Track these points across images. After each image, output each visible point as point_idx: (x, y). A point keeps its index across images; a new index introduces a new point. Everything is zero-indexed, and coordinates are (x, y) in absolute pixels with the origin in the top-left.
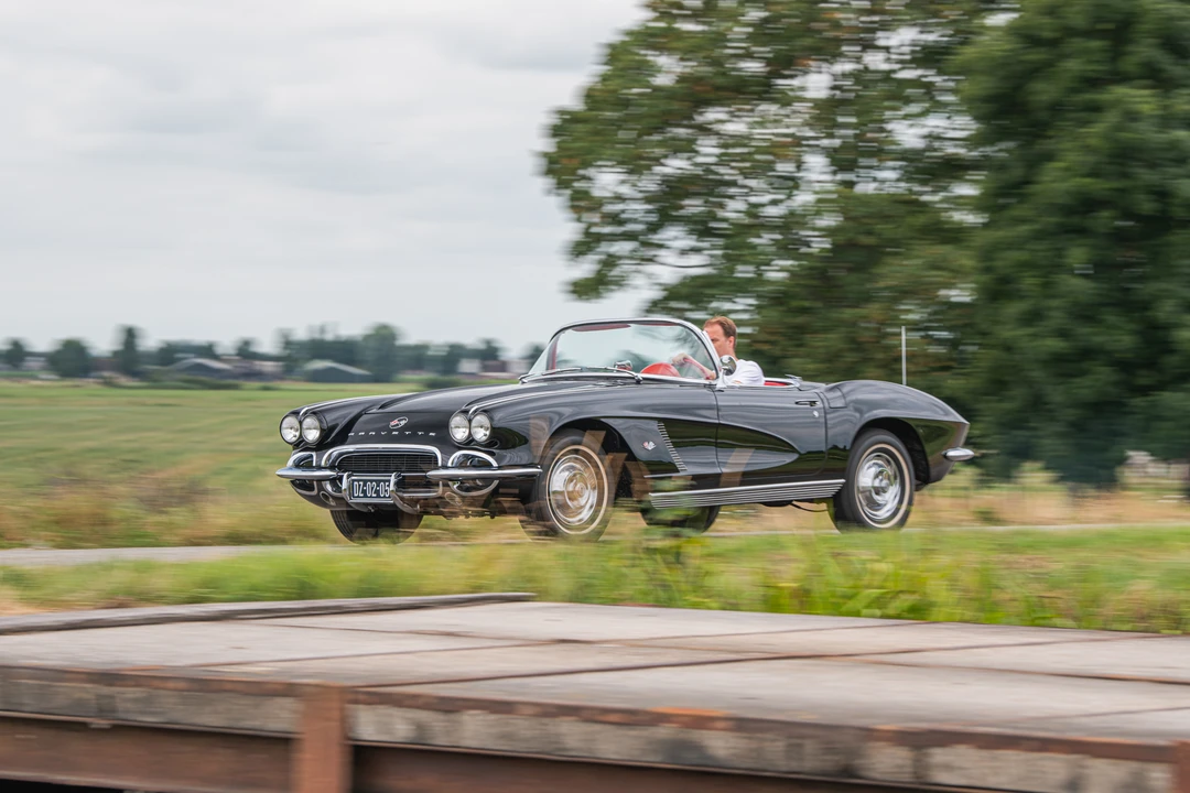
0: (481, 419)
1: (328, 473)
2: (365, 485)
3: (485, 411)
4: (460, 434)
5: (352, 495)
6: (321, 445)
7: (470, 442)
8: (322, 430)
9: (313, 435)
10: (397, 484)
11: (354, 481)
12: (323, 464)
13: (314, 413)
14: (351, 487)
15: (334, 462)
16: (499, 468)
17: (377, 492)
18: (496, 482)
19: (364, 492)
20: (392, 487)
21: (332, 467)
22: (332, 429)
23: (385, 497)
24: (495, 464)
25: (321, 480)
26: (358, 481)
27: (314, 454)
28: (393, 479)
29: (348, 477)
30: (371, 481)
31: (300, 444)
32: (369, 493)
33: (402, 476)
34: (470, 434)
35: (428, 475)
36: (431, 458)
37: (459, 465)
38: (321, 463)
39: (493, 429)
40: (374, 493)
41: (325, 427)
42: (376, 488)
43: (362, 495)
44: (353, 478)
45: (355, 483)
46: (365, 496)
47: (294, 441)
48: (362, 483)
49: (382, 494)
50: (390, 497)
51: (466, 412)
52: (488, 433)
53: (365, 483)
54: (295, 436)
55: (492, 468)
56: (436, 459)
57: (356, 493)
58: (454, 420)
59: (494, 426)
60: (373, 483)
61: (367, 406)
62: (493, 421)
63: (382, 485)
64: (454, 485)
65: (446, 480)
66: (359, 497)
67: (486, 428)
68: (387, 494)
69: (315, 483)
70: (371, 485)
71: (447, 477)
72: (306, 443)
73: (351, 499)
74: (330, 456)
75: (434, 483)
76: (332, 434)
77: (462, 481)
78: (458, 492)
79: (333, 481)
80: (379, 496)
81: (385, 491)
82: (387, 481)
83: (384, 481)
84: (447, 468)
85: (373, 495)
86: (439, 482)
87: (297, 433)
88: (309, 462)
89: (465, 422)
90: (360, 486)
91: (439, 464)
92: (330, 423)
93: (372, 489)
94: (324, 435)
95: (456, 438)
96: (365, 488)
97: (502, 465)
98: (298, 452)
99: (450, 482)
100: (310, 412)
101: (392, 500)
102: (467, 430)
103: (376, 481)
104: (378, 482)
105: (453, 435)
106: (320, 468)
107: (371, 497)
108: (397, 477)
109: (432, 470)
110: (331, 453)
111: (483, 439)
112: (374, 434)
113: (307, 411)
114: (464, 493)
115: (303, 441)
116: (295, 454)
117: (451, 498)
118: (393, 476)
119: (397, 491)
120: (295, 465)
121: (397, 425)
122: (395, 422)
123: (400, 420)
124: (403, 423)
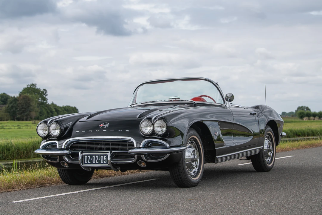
0: (158, 123)
1: (66, 152)
2: (91, 157)
3: (163, 119)
4: (146, 129)
5: (83, 162)
6: (60, 138)
7: (153, 134)
8: (61, 130)
9: (56, 132)
10: (111, 157)
11: (85, 155)
12: (63, 147)
13: (57, 122)
14: (83, 157)
15: (68, 145)
16: (170, 147)
17: (99, 161)
18: (168, 155)
19: (91, 161)
20: (109, 159)
21: (67, 149)
22: (66, 129)
23: (104, 163)
24: (168, 145)
25: (61, 156)
26: (87, 155)
27: (56, 142)
28: (109, 154)
29: (81, 153)
30: (95, 155)
31: (48, 137)
32: (94, 162)
33: (113, 152)
34: (153, 130)
35: (129, 152)
36: (127, 143)
37: (146, 146)
38: (62, 147)
39: (168, 128)
40: (97, 162)
41: (63, 128)
42: (98, 159)
43: (90, 163)
44: (84, 154)
45: (85, 157)
46: (92, 163)
47: (44, 135)
48: (89, 157)
49: (102, 162)
50: (107, 163)
51: (150, 119)
52: (164, 129)
53: (91, 156)
54: (44, 133)
55: (167, 148)
56: (132, 143)
57: (86, 161)
58: (143, 123)
59: (168, 126)
60: (97, 156)
61: (78, 118)
62: (168, 124)
63: (102, 157)
64: (143, 157)
65: (139, 154)
66: (88, 164)
67: (163, 127)
68: (105, 162)
69: (58, 156)
70: (95, 158)
71: (141, 153)
72: (52, 137)
73: (83, 165)
74: (66, 143)
75: (132, 156)
76: (66, 132)
77: (149, 155)
78: (146, 160)
79: (68, 155)
80: (100, 163)
81: (104, 160)
82: (105, 155)
83: (103, 155)
84: (139, 148)
85: (97, 163)
86: (134, 155)
87: (46, 132)
88: (54, 146)
89: (150, 124)
90: (88, 158)
91: (135, 146)
92: (65, 126)
93: (96, 159)
94: (62, 132)
95: (144, 133)
96: (91, 159)
97: (171, 146)
98: (46, 141)
99: (141, 155)
100: (53, 121)
101: (108, 165)
102: (151, 128)
103: (98, 155)
104: (100, 156)
105: (143, 131)
106: (61, 149)
107: (95, 163)
108: (111, 153)
109: (131, 149)
110: (68, 142)
111: (161, 133)
112: (91, 131)
113: (51, 121)
114: (149, 161)
115: (50, 135)
116: (44, 142)
117: (140, 163)
118: (108, 153)
119: (111, 160)
120: (45, 148)
121: (104, 127)
122: (102, 125)
123: (105, 124)
124: (107, 125)
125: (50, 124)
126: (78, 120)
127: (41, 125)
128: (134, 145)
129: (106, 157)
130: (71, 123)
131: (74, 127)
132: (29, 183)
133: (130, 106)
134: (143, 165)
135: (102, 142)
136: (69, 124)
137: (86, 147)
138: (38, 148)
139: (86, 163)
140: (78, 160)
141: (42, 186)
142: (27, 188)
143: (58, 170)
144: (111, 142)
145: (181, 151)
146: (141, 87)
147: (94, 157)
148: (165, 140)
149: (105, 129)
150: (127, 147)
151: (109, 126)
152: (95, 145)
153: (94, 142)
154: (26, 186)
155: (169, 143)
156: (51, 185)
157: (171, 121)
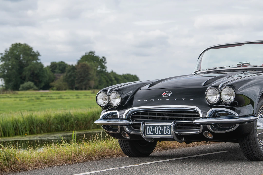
0: (225, 91)
1: (127, 122)
3: (231, 86)
4: (212, 98)
5: (145, 133)
6: (121, 107)
7: (220, 103)
8: (122, 99)
9: (116, 102)
10: (175, 127)
11: (147, 126)
13: (117, 90)
14: (145, 128)
15: (129, 115)
16: (240, 117)
17: (162, 132)
18: (238, 125)
19: (153, 132)
20: (173, 129)
21: (128, 119)
22: (126, 98)
23: (167, 134)
24: (237, 115)
25: (122, 126)
26: (150, 126)
27: (117, 111)
28: (173, 125)
29: (143, 124)
30: (158, 126)
31: (108, 107)
32: (157, 132)
33: (177, 123)
34: (220, 99)
35: (194, 122)
36: (191, 112)
37: (213, 116)
38: (123, 117)
39: (236, 96)
40: (160, 132)
41: (123, 97)
42: (161, 130)
43: (152, 134)
44: (146, 124)
45: (147, 127)
46: (154, 134)
47: (104, 105)
48: (152, 127)
49: (165, 133)
50: (170, 134)
51: (216, 87)
52: (232, 98)
53: (154, 127)
54: (104, 103)
55: (235, 117)
56: (197, 113)
57: (148, 132)
58: (209, 91)
59: (237, 94)
60: (159, 127)
61: (139, 86)
62: (236, 91)
63: (165, 128)
64: (210, 127)
65: (205, 124)
66: (150, 134)
67: (231, 95)
68: (169, 133)
69: (119, 127)
70: (158, 128)
71: (207, 123)
72: (112, 106)
73: (145, 136)
74: (127, 113)
75: (197, 126)
76: (126, 101)
77: (216, 125)
78: (213, 131)
79: (129, 126)
80: (163, 134)
81: (167, 131)
82: (169, 126)
83: (166, 126)
84: (205, 118)
85: (159, 134)
86: (200, 125)
87: (106, 101)
88: (114, 116)
89: (217, 92)
90: (150, 128)
91: (201, 116)
92: (125, 95)
93: (159, 130)
94: (122, 102)
95: (210, 101)
96: (154, 130)
97: (240, 115)
98: (106, 111)
99: (207, 126)
100: (113, 90)
101: (172, 136)
102: (218, 96)
103: (161, 126)
104: (162, 126)
105: (208, 100)
106: (122, 119)
107: (158, 134)
108: (174, 123)
109: (196, 119)
110: (129, 111)
111: (229, 101)
112: (153, 100)
113: (111, 89)
114: (216, 132)
115: (110, 105)
116: (104, 112)
117: (207, 134)
118: (172, 123)
119: (175, 131)
120: (105, 118)
121: (166, 95)
122: (165, 94)
123: (167, 93)
124: (170, 94)
125: (110, 93)
126: (139, 89)
127: (100, 94)
128: (199, 115)
129: (169, 127)
130: (132, 91)
131: (135, 95)
132: (89, 155)
133: (195, 72)
134: (210, 136)
135: (164, 111)
136: (130, 93)
137: (148, 117)
138: (98, 118)
139: (148, 134)
140: (140, 131)
141: (103, 159)
142: (87, 161)
143: (119, 141)
144: (174, 112)
145: (251, 121)
146: (206, 52)
147: (156, 128)
148: (234, 109)
149: (167, 98)
150: (192, 117)
151: (172, 94)
152: (157, 115)
153: (156, 112)
154: (86, 158)
155: (238, 112)
156: (112, 157)
157: (240, 88)
